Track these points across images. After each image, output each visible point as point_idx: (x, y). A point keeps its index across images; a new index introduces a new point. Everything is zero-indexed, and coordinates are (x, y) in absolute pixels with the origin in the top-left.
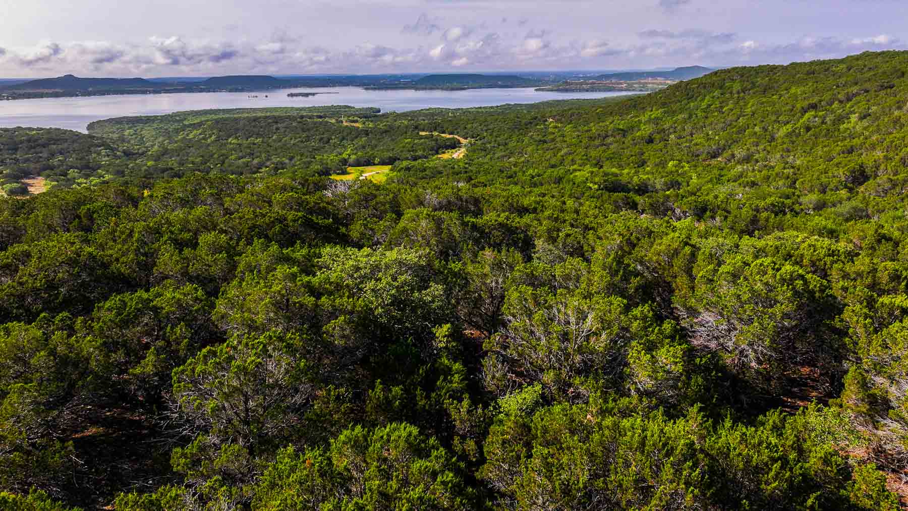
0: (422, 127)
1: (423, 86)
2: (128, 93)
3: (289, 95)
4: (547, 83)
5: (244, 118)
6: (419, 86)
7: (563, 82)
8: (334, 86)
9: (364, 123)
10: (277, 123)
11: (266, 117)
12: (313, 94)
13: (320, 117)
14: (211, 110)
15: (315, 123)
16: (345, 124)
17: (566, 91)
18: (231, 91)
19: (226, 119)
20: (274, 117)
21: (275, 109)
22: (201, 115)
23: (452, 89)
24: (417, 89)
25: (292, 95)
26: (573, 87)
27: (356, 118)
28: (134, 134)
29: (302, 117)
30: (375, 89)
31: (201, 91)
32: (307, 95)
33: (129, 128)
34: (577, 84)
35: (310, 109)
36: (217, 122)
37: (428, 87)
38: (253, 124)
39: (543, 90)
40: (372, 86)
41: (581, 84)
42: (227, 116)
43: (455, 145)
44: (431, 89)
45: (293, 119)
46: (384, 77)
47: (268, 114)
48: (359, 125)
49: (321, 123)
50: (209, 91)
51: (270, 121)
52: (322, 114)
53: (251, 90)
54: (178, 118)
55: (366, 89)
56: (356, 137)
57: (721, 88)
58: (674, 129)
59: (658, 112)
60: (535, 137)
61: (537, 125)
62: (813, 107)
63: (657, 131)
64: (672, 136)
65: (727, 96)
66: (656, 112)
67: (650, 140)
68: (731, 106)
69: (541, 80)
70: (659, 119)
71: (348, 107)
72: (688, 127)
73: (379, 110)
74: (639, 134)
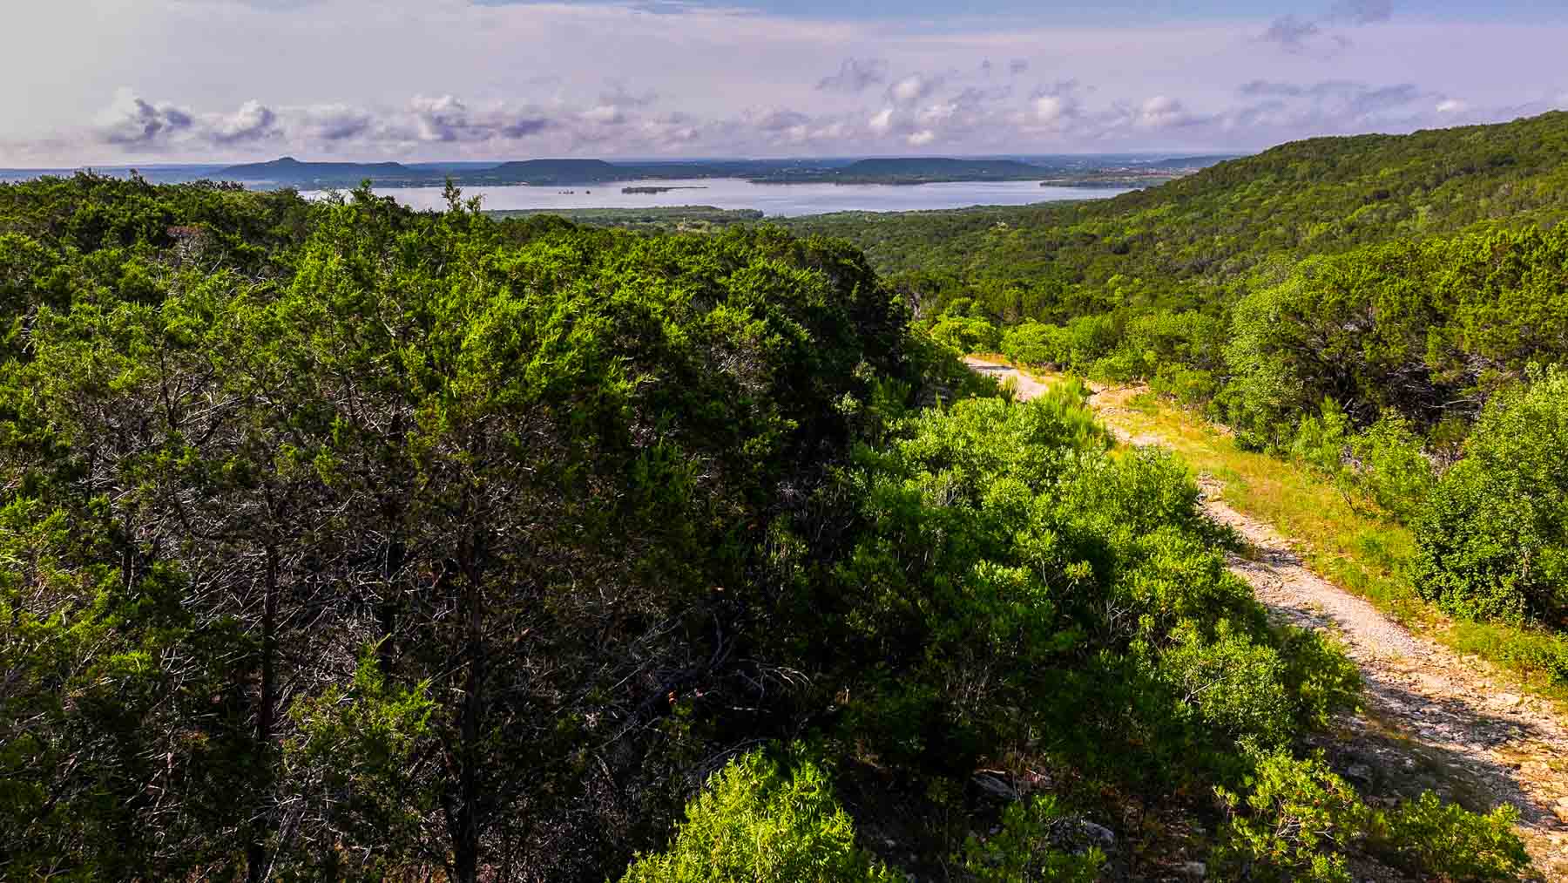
1: (852, 178)
3: (624, 191)
4: (1067, 174)
6: (845, 178)
7: (1092, 173)
8: (704, 177)
12: (665, 190)
13: (648, 220)
17: (1094, 185)
18: (534, 184)
23: (899, 183)
24: (838, 182)
25: (628, 191)
26: (1108, 180)
30: (767, 182)
31: (487, 183)
32: (654, 191)
34: (1114, 174)
37: (859, 178)
39: (1054, 185)
40: (766, 178)
41: (1122, 174)
44: (863, 182)
46: (788, 163)
50: (501, 185)
57: (1280, 170)
58: (1170, 233)
59: (1165, 209)
60: (955, 245)
61: (974, 230)
62: (1382, 196)
63: (1141, 237)
64: (1160, 244)
65: (1284, 183)
66: (1161, 210)
67: (1124, 249)
68: (1276, 198)
69: (1056, 169)
70: (1160, 219)
71: (712, 209)
72: (1190, 231)
73: (760, 215)
74: (1107, 240)
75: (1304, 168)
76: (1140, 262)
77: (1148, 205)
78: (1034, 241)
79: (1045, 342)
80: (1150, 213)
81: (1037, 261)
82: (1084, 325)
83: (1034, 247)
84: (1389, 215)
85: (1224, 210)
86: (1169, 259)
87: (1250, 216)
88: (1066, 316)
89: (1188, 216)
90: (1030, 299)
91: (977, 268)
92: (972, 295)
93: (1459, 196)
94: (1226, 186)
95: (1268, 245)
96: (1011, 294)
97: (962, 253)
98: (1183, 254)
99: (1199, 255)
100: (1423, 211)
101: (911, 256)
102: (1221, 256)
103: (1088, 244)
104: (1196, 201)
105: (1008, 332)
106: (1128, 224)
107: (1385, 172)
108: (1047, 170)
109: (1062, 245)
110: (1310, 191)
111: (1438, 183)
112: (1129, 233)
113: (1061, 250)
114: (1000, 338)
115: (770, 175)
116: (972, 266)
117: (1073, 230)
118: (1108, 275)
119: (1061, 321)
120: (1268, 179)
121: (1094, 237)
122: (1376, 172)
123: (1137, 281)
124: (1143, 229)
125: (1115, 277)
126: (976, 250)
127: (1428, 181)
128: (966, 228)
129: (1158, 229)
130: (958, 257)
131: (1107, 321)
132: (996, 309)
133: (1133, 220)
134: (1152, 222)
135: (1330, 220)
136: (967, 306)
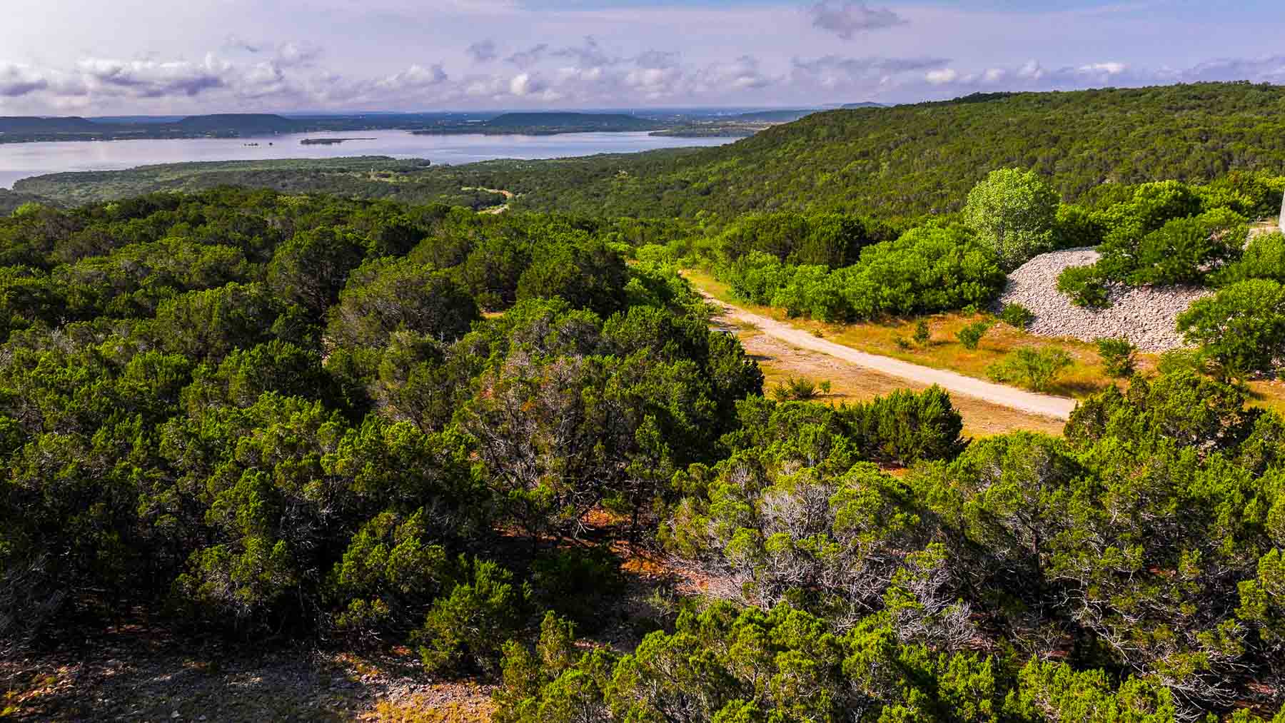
0: (466, 182)
1: (498, 129)
2: (62, 140)
3: (303, 142)
4: (668, 125)
5: (240, 173)
6: (492, 129)
7: (687, 124)
8: (369, 129)
9: (397, 177)
10: (284, 178)
11: (270, 171)
12: (339, 141)
13: (342, 171)
14: (191, 163)
15: (333, 179)
16: (372, 178)
17: (691, 135)
18: (218, 136)
19: (215, 174)
20: (281, 172)
21: (284, 161)
22: (179, 169)
23: (537, 134)
25: (307, 142)
26: (698, 131)
27: (388, 172)
28: (87, 195)
29: (318, 171)
30: (427, 133)
31: (172, 136)
32: (329, 142)
33: (78, 187)
34: (702, 126)
35: (332, 161)
36: (204, 177)
38: (252, 180)
39: (658, 134)
40: (424, 130)
41: (710, 126)
42: (215, 170)
43: (498, 201)
44: (508, 133)
45: (305, 173)
46: (443, 116)
47: (273, 168)
48: (391, 180)
49: (340, 178)
50: (185, 137)
51: (275, 176)
52: (345, 167)
53: (247, 136)
54: (146, 174)
55: (415, 133)
56: (384, 194)
57: (809, 133)
58: (737, 180)
59: (734, 162)
60: (592, 189)
61: (604, 177)
62: (864, 155)
63: (718, 183)
64: (731, 188)
65: (812, 142)
66: (732, 162)
67: (707, 192)
68: (805, 154)
69: (660, 122)
70: (729, 170)
71: (386, 158)
72: (750, 177)
73: (428, 163)
74: (696, 185)
75: (824, 132)
76: (717, 201)
77: (724, 159)
78: (647, 187)
79: (657, 253)
80: (725, 165)
81: (650, 201)
82: (674, 244)
83: (647, 191)
84: (867, 168)
85: (773, 162)
86: (736, 198)
87: (788, 168)
88: (666, 240)
89: (749, 167)
90: (648, 231)
91: (610, 207)
92: (616, 229)
93: (905, 156)
94: (774, 145)
95: (795, 189)
96: (638, 229)
97: (598, 195)
98: (744, 195)
99: (754, 195)
100: (885, 166)
101: (561, 198)
102: (768, 196)
103: (683, 188)
104: (755, 155)
105: (639, 249)
106: (710, 173)
107: (871, 136)
108: (653, 122)
109: (666, 189)
110: (825, 150)
111: (896, 146)
112: (711, 179)
113: (666, 193)
114: (635, 252)
115: (428, 127)
116: (606, 206)
117: (674, 177)
118: (695, 211)
119: (663, 243)
120: (801, 141)
121: (688, 182)
122: (867, 135)
123: (714, 214)
124: (720, 177)
125: (700, 212)
126: (607, 194)
127: (891, 145)
128: (597, 176)
129: (730, 177)
130: (595, 199)
131: (683, 242)
132: (631, 238)
133: (715, 170)
134: (725, 172)
135: (834, 171)
136: (616, 236)
